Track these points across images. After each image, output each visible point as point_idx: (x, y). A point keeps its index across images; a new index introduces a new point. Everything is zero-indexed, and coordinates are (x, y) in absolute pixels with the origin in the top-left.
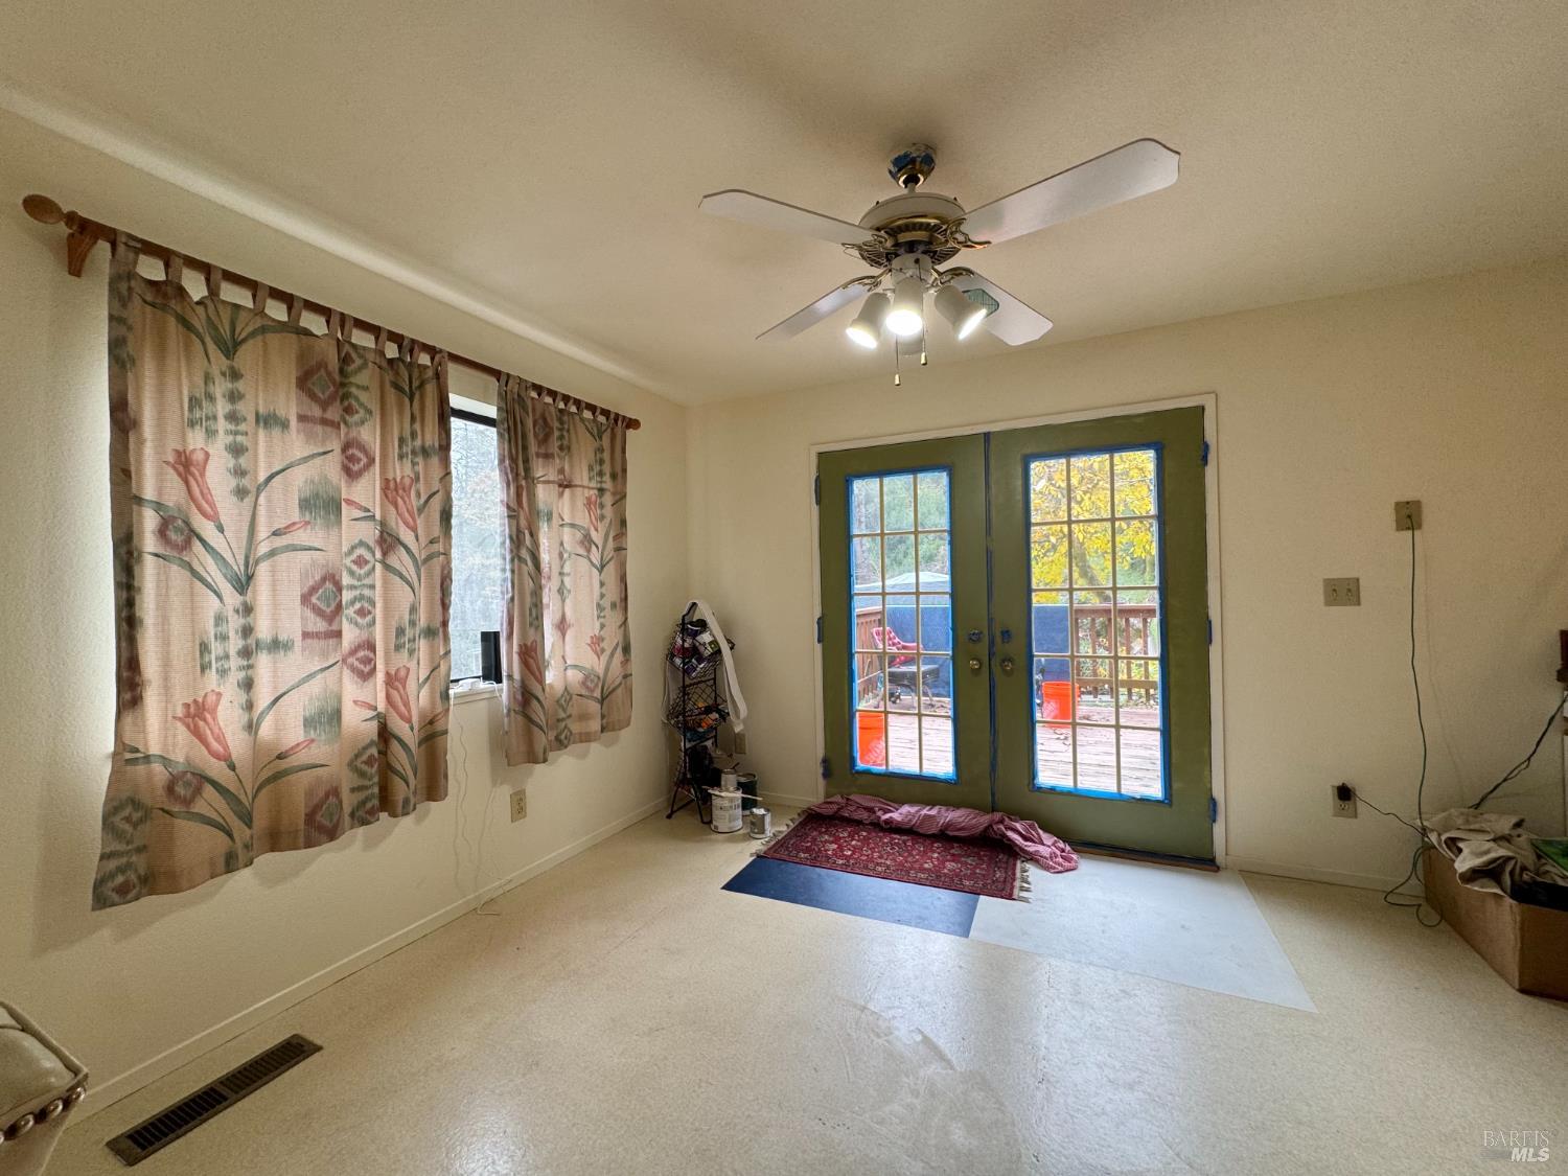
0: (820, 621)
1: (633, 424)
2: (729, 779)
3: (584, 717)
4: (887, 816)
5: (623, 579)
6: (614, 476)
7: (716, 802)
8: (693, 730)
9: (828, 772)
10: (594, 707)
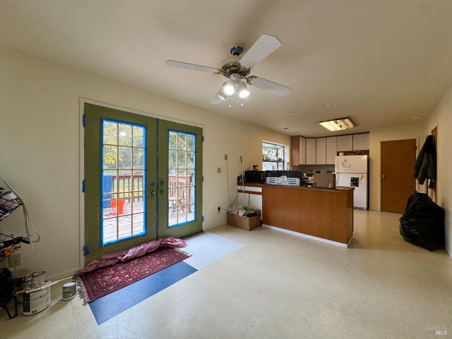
4: (125, 257)
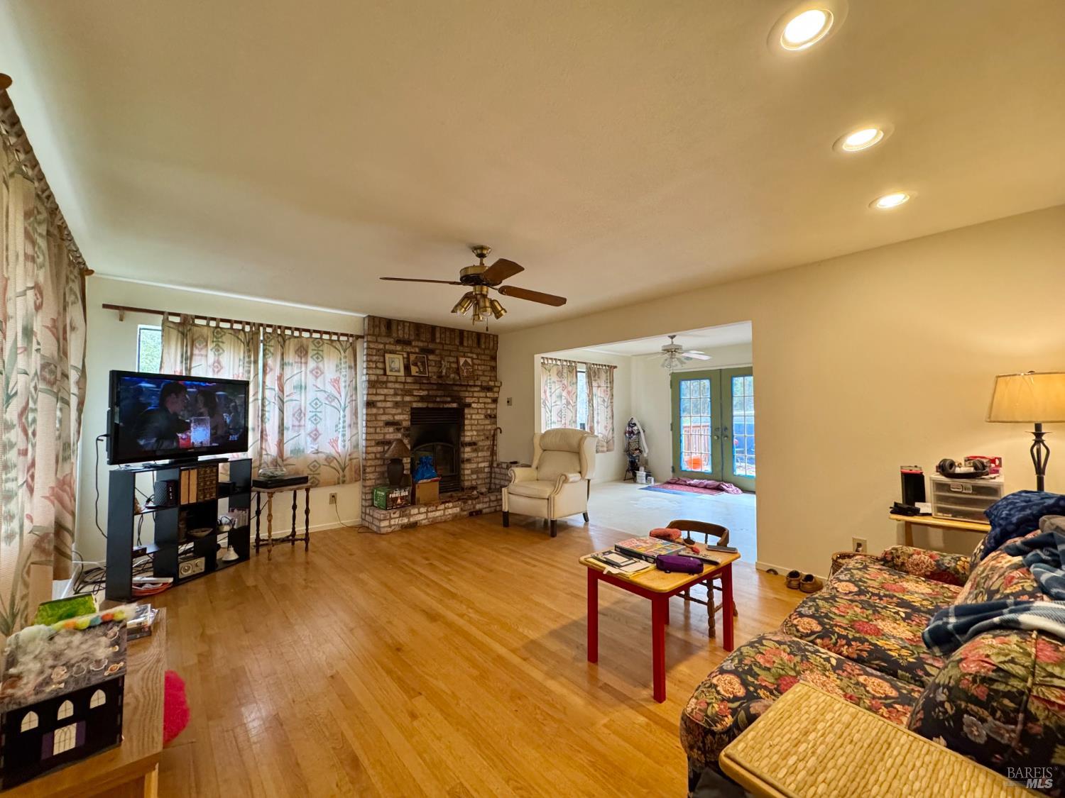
0: (672, 425)
1: (615, 367)
2: (642, 469)
3: (602, 446)
4: (690, 482)
5: (612, 411)
6: (610, 382)
7: (638, 474)
8: (632, 456)
9: (674, 470)
10: (605, 444)
